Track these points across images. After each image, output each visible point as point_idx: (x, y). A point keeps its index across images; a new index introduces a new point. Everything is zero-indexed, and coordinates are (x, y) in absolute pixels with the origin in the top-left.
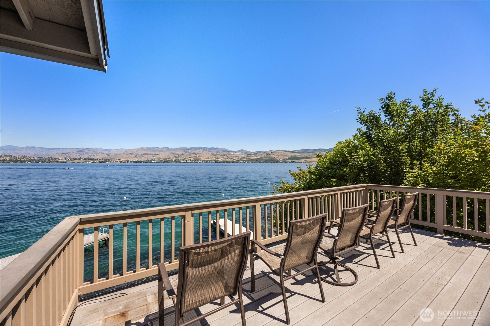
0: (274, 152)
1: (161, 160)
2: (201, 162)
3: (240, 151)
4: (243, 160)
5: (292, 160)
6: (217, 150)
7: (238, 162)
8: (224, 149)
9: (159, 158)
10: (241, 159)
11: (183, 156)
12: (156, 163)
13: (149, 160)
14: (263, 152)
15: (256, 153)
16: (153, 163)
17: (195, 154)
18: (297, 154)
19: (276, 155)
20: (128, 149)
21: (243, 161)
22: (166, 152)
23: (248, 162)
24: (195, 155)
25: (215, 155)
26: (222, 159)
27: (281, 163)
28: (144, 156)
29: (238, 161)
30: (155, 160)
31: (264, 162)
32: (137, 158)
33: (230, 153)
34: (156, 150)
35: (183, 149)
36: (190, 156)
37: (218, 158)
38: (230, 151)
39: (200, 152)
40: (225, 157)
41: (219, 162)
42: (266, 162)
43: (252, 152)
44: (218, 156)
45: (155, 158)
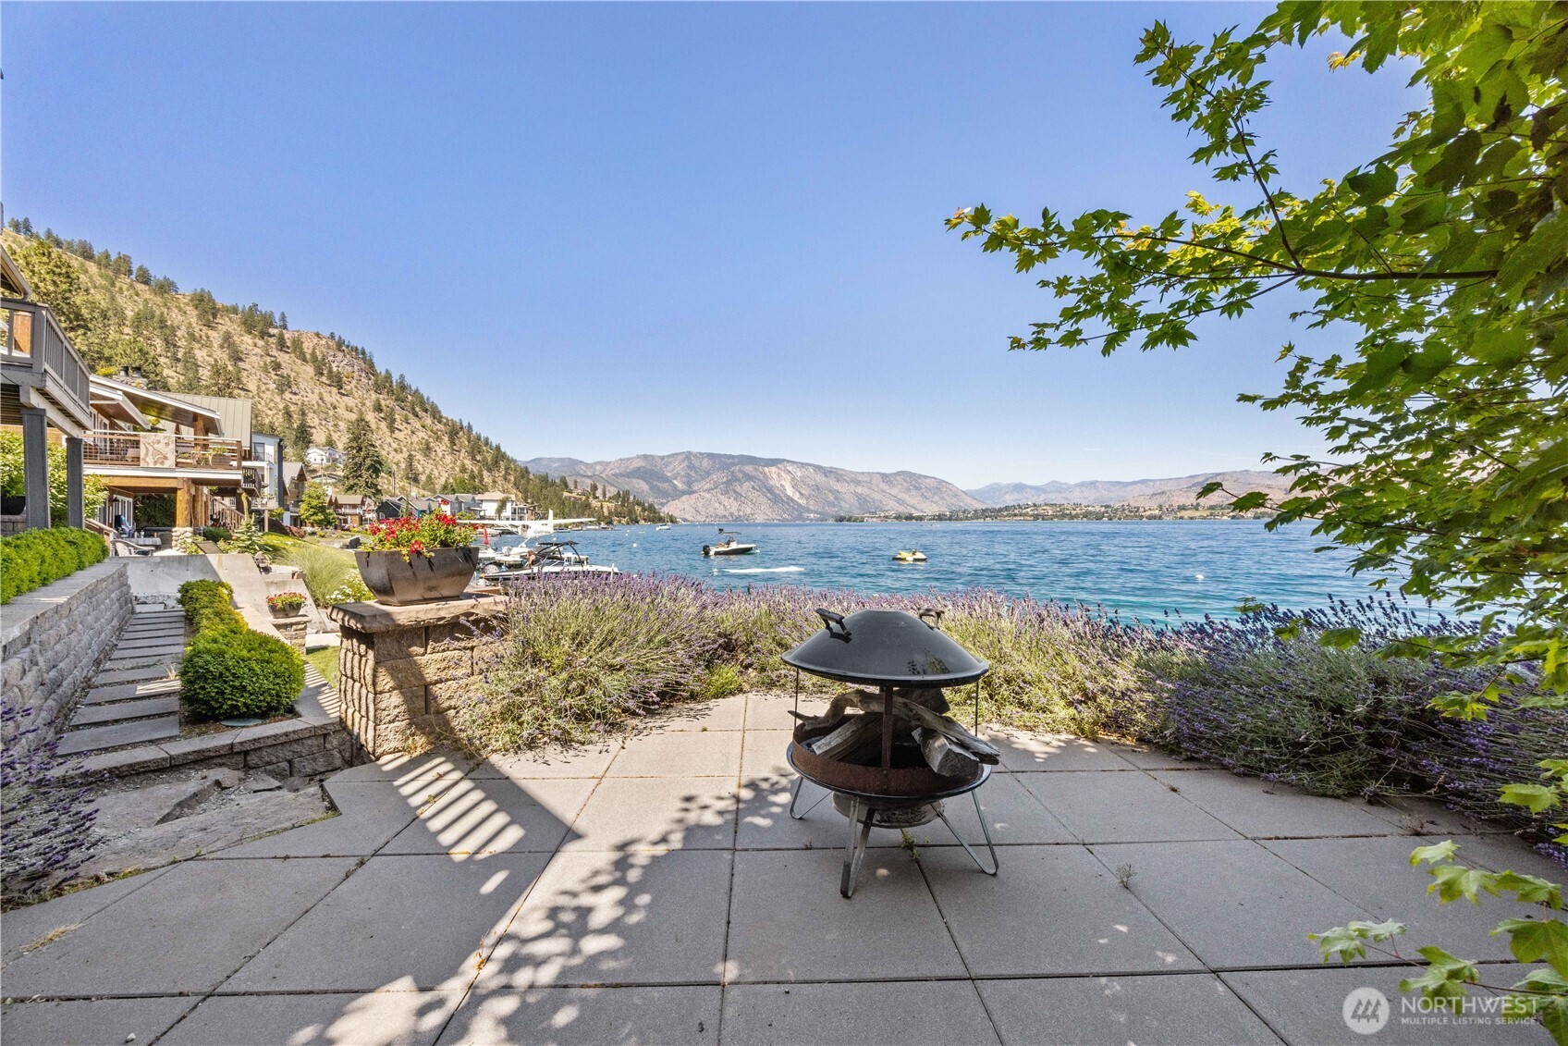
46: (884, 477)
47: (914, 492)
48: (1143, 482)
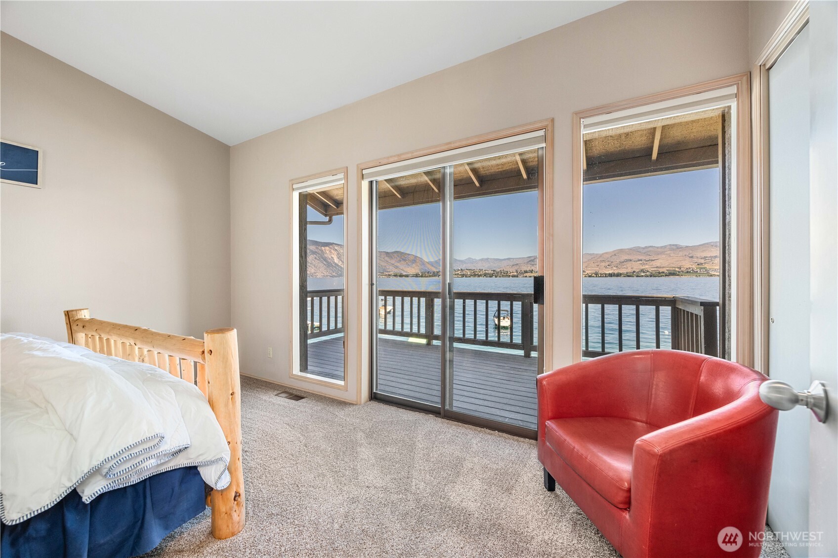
1: (661, 270)
9: (657, 267)
12: (651, 276)
13: (634, 272)
16: (642, 276)
20: (597, 254)
22: (672, 255)
28: (626, 263)
30: (648, 271)
32: (612, 267)
34: (650, 251)
45: (647, 267)
46: (388, 254)
47: (402, 262)
48: (509, 259)
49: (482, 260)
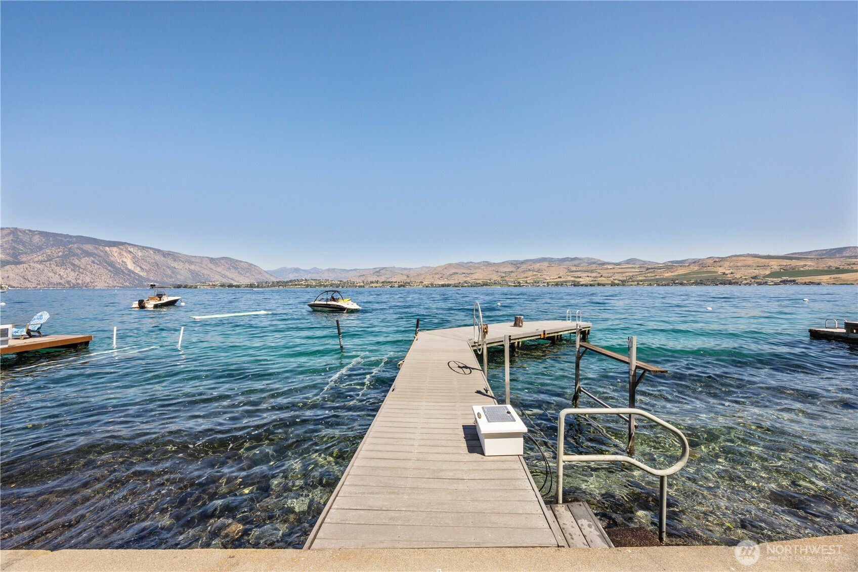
0: (723, 259)
1: (478, 282)
2: (546, 284)
3: (628, 262)
4: (638, 281)
5: (785, 278)
6: (577, 262)
7: (624, 285)
8: (592, 259)
9: (475, 279)
10: (630, 278)
11: (513, 275)
12: (471, 286)
13: (460, 283)
14: (689, 261)
15: (670, 264)
16: (466, 286)
17: (533, 271)
18: (801, 263)
19: (730, 267)
20: (432, 267)
21: (636, 283)
22: (485, 270)
23: (650, 285)
24: (535, 273)
25: (572, 272)
26: (588, 279)
27: (745, 284)
28: (454, 276)
29: (623, 283)
30: (469, 283)
31: (693, 283)
32: (444, 279)
33: (605, 266)
34: (470, 266)
35: (512, 264)
36: (525, 275)
37: (580, 277)
38: (604, 264)
39: (543, 267)
40: (594, 275)
41: (582, 285)
42: (700, 283)
43: (658, 264)
44: (578, 274)
45: (468, 279)
46: (212, 260)
47: (233, 270)
48: (356, 270)
49: (328, 270)
